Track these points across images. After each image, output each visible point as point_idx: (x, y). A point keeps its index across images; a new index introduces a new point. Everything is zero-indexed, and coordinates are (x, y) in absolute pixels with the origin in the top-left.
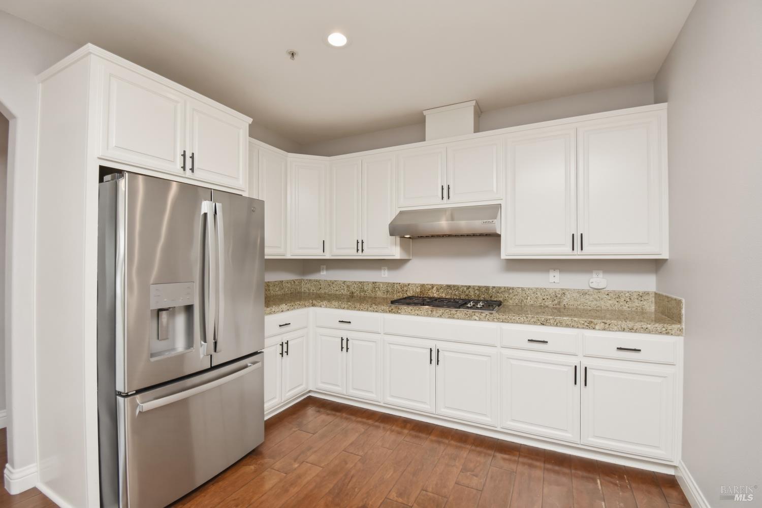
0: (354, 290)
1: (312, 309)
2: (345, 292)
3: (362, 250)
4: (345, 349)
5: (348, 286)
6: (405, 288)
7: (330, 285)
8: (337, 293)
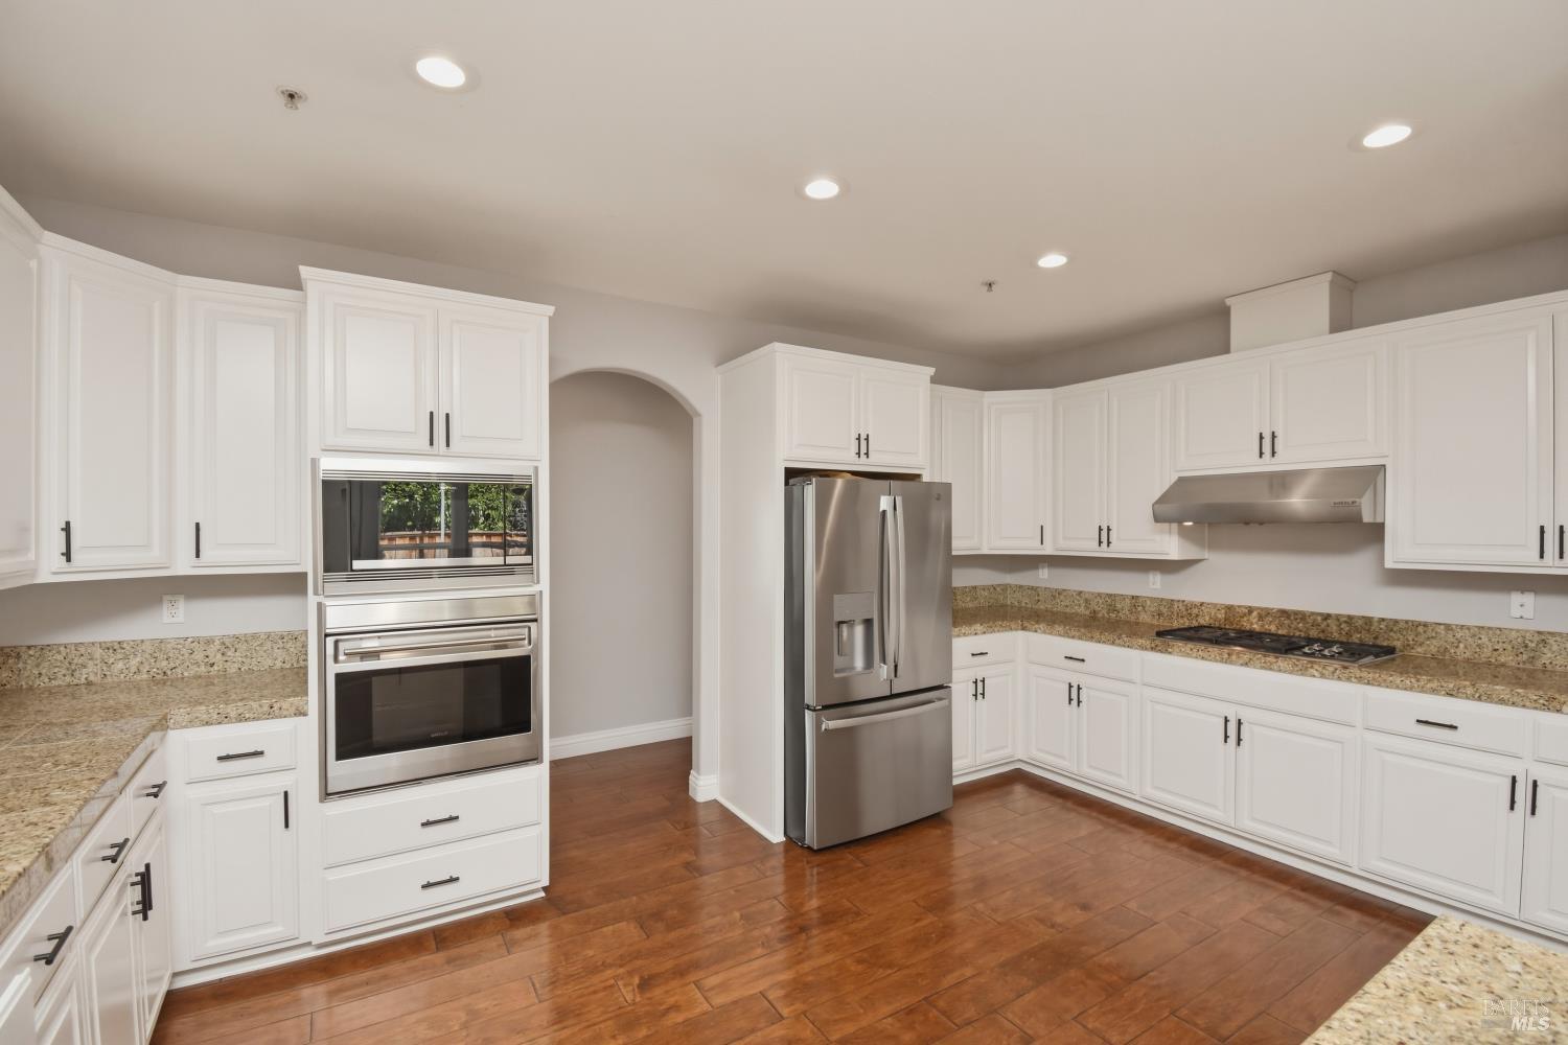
0: (1097, 608)
1: (1021, 634)
2: (1082, 610)
3: (1109, 543)
4: (1075, 702)
5: (1086, 601)
6: (1195, 611)
7: (1054, 597)
8: (1068, 610)
